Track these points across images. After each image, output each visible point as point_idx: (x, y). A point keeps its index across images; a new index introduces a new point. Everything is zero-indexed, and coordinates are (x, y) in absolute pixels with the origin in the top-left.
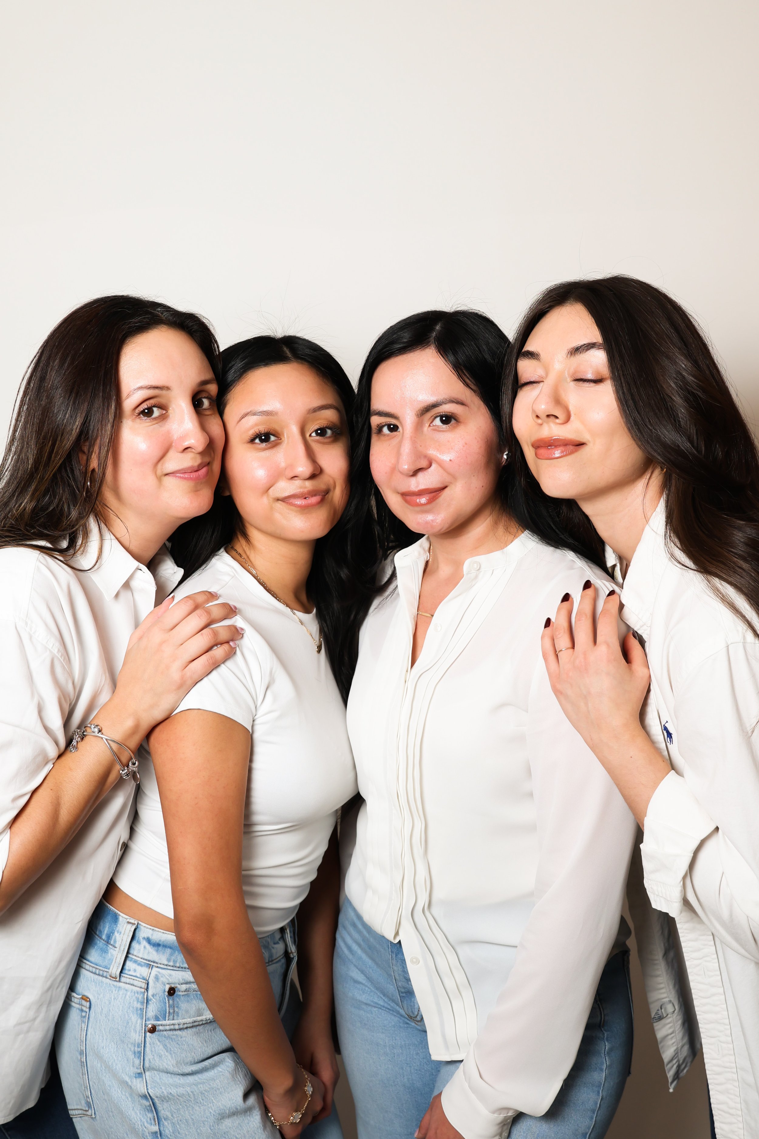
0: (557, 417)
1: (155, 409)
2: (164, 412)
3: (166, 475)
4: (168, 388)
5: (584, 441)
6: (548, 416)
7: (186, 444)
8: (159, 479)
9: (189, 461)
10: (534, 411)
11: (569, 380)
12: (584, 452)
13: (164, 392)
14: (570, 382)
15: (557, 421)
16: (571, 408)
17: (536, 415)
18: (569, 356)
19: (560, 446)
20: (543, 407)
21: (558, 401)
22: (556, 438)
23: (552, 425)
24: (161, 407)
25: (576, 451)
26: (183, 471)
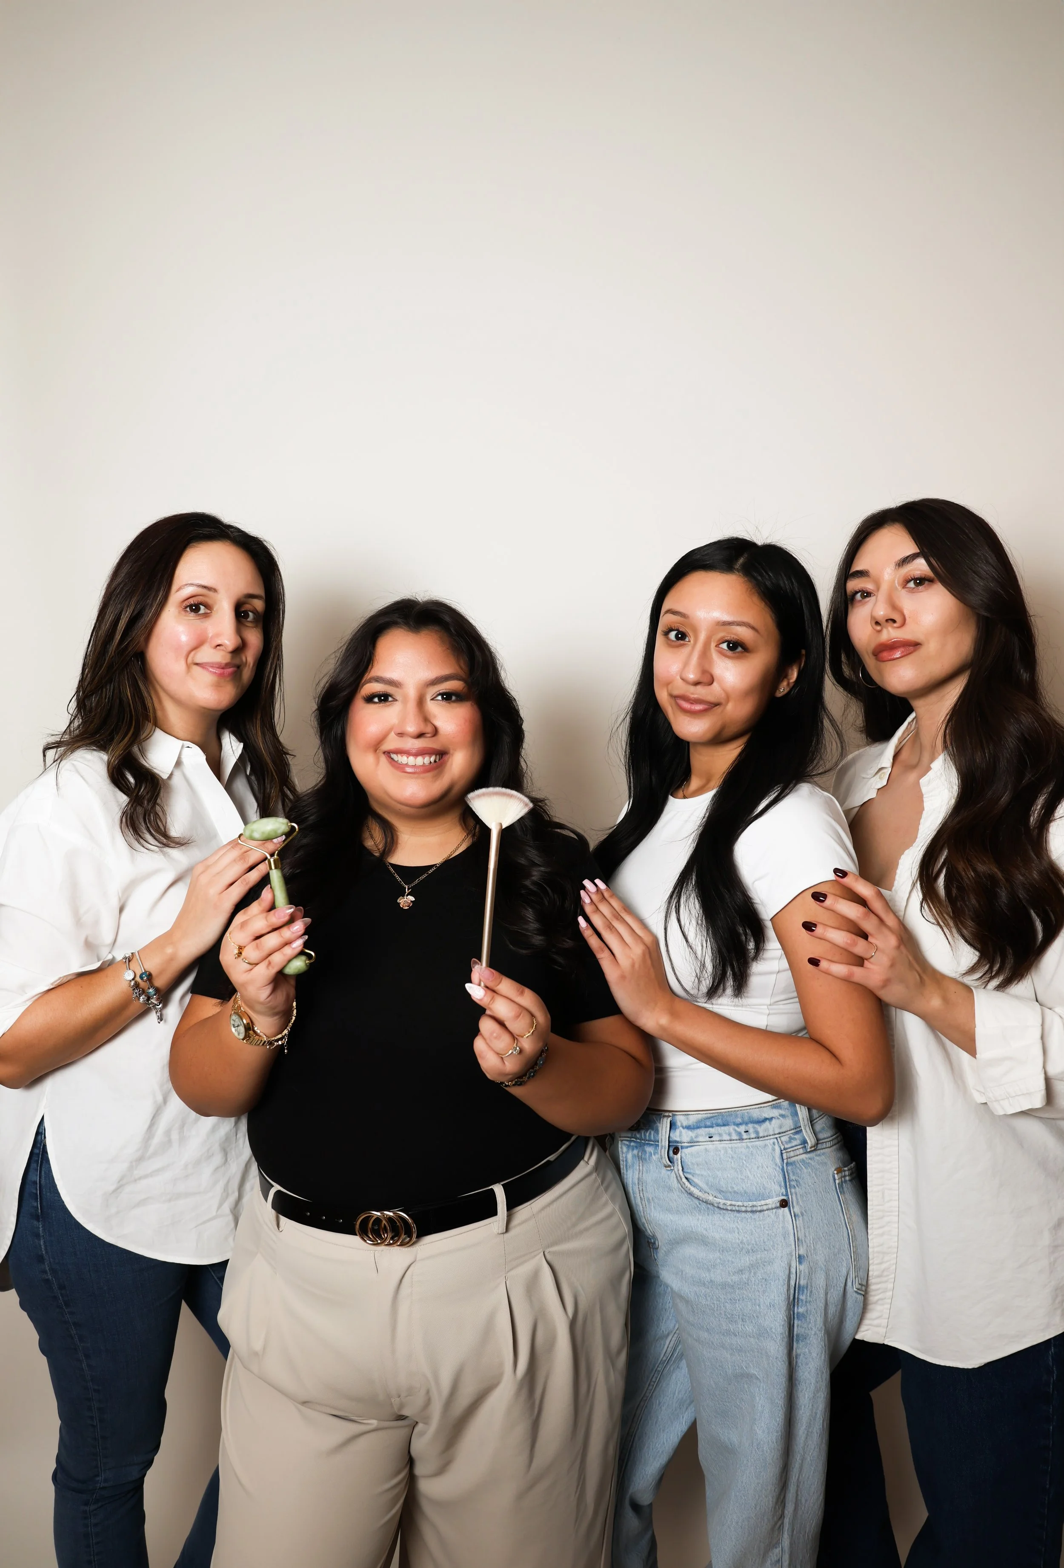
0: (894, 621)
1: (202, 607)
2: (209, 611)
3: (197, 664)
4: (215, 590)
5: (919, 641)
6: (887, 621)
7: (219, 642)
8: (188, 667)
9: (220, 657)
10: (872, 618)
11: (899, 588)
12: (922, 652)
13: (211, 593)
14: (901, 591)
15: (895, 625)
16: (906, 612)
17: (875, 621)
18: (897, 567)
19: (899, 647)
20: (882, 613)
21: (894, 607)
22: (895, 640)
23: (890, 629)
24: (207, 606)
25: (914, 651)
26: (212, 665)
